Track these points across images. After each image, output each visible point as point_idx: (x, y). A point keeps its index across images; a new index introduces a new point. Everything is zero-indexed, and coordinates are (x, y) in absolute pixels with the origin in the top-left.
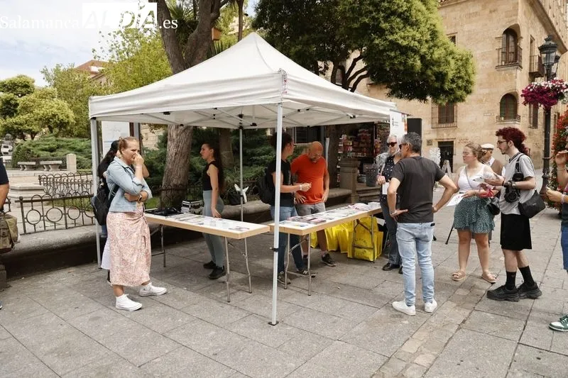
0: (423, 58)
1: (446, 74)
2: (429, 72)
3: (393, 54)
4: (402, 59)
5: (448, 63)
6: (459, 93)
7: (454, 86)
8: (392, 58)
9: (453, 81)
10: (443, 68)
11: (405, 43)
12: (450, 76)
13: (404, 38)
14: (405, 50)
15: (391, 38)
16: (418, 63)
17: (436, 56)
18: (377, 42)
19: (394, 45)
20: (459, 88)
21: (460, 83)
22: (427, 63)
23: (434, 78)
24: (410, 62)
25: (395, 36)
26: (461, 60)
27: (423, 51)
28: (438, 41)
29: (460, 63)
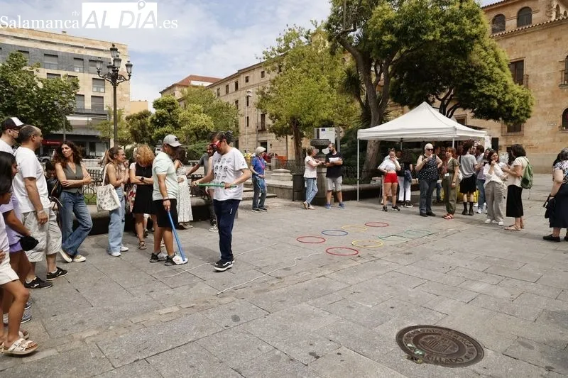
0: (499, 101)
1: (513, 108)
2: (503, 108)
3: (481, 100)
4: (486, 102)
5: (515, 100)
6: (522, 118)
7: (518, 114)
8: (481, 102)
9: (518, 111)
10: (511, 105)
11: (489, 94)
12: (516, 108)
13: (488, 91)
14: (489, 97)
15: (480, 91)
16: (496, 104)
17: (507, 99)
18: (472, 93)
19: (482, 95)
21: (522, 112)
22: (501, 103)
23: (505, 110)
24: (492, 103)
25: (484, 90)
26: (523, 97)
27: (499, 97)
28: (508, 90)
29: (522, 100)
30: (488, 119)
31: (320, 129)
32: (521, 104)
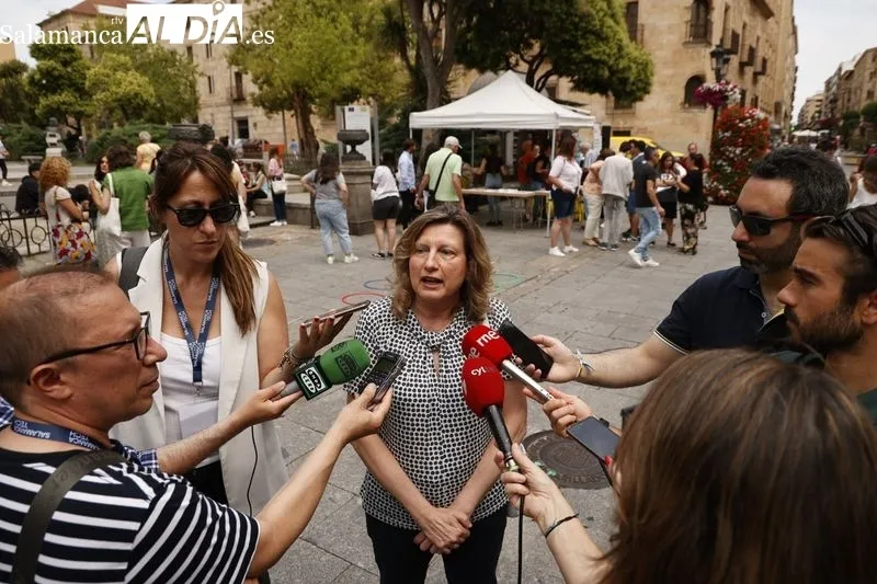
0: (610, 68)
1: (628, 79)
2: (615, 79)
3: (587, 66)
4: (594, 70)
5: (631, 68)
6: (639, 94)
7: (634, 88)
9: (633, 84)
10: (626, 75)
11: (597, 57)
12: (632, 79)
13: (597, 53)
14: (597, 63)
15: (586, 53)
16: (607, 73)
17: (621, 66)
18: (574, 55)
19: (588, 59)
20: (639, 89)
21: (640, 85)
22: (613, 72)
23: (618, 82)
24: (600, 72)
25: (590, 52)
26: (642, 64)
27: (611, 62)
28: (623, 53)
29: (640, 67)
30: (592, 92)
31: (346, 108)
32: (639, 73)
